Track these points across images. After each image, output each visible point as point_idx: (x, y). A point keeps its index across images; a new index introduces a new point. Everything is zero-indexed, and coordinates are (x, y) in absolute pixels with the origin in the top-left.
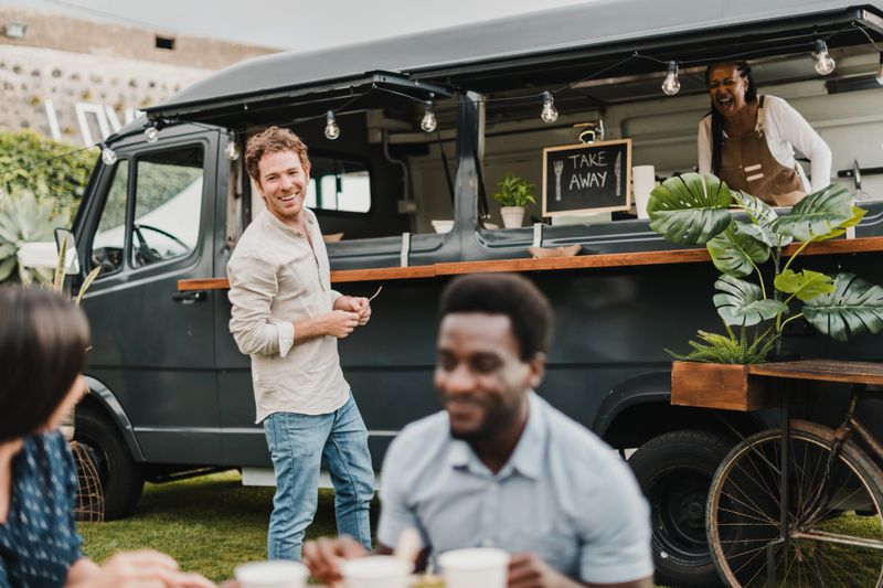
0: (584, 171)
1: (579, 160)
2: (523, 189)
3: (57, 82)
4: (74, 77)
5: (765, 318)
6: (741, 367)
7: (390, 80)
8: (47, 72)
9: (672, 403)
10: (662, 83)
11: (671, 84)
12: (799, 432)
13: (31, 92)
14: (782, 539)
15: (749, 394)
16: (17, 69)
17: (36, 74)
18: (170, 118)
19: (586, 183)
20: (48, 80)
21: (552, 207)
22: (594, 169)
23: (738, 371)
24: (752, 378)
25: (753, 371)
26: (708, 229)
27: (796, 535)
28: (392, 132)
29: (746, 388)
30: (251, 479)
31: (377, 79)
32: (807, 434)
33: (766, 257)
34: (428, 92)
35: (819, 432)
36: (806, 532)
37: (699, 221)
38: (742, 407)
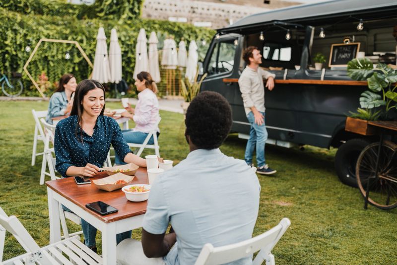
0: (343, 53)
1: (343, 49)
2: (322, 57)
3: (234, 14)
4: (239, 13)
5: (376, 106)
6: (366, 121)
7: (279, 23)
8: (231, 11)
9: (346, 130)
10: (357, 26)
11: (360, 27)
12: (386, 144)
13: (227, 17)
14: (374, 177)
15: (367, 130)
16: (223, 11)
17: (228, 12)
18: (224, 32)
19: (344, 56)
20: (232, 14)
21: (333, 63)
22: (347, 52)
23: (365, 122)
24: (369, 125)
25: (370, 123)
26: (365, 76)
27: (380, 176)
28: (300, 36)
29: (366, 128)
30: (241, 136)
31: (276, 22)
32: (388, 145)
33: (387, 86)
34: (294, 26)
35: (392, 145)
36: (385, 176)
37: (363, 73)
38: (364, 134)
